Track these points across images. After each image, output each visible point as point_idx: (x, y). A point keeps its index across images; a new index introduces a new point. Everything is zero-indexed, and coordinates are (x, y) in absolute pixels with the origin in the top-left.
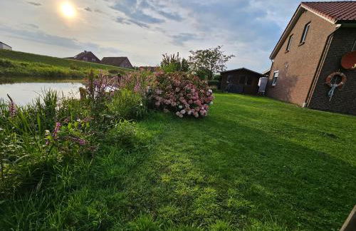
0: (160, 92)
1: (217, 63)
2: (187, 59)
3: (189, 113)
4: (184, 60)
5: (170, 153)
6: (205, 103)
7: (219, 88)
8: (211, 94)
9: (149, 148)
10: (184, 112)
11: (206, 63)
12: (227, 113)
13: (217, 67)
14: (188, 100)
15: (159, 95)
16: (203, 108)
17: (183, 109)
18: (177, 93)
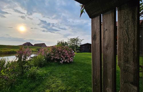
0: (52, 54)
1: (78, 42)
2: (67, 41)
3: (65, 61)
4: (65, 42)
5: (53, 79)
6: (71, 56)
7: (80, 51)
8: (74, 53)
9: (44, 78)
10: (63, 61)
11: (74, 42)
12: (82, 60)
13: (79, 44)
14: (64, 56)
15: (52, 55)
16: (71, 59)
17: (62, 60)
18: (60, 54)
